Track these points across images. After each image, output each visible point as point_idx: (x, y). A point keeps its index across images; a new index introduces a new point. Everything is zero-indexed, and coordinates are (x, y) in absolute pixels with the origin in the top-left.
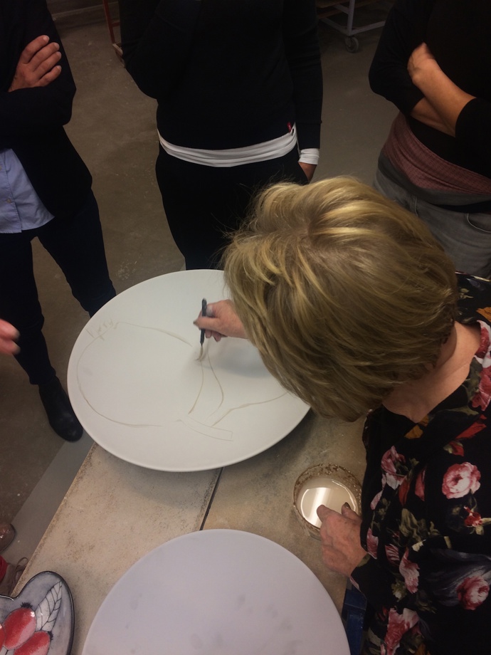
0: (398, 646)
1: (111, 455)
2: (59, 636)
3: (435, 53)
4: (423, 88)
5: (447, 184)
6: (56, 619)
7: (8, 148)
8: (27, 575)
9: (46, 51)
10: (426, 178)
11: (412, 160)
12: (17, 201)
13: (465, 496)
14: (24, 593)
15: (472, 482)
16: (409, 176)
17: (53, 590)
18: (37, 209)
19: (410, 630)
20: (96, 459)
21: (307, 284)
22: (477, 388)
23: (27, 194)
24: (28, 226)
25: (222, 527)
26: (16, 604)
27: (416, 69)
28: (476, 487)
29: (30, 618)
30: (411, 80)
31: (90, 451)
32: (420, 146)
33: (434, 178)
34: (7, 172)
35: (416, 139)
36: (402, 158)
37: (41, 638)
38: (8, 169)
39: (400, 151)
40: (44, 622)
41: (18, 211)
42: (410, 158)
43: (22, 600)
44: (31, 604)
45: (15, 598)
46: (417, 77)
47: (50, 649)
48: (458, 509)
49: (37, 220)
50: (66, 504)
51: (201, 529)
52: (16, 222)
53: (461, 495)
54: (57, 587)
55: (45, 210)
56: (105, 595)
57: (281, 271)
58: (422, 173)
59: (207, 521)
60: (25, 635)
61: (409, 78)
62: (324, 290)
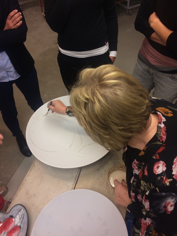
0: (146, 232)
1: (42, 162)
2: (23, 228)
3: (158, 16)
4: (154, 29)
5: (163, 63)
6: (22, 221)
7: (4, 51)
8: (12, 205)
9: (17, 15)
10: (155, 61)
11: (150, 55)
12: (7, 70)
13: (162, 173)
14: (11, 212)
15: (163, 167)
16: (149, 61)
17: (21, 211)
18: (14, 73)
19: (149, 225)
20: (36, 164)
21: (99, 101)
22: (160, 135)
23: (10, 68)
24: (11, 79)
25: (82, 188)
26: (7, 216)
27: (151, 22)
28: (165, 169)
29: (13, 221)
30: (150, 26)
31: (34, 161)
32: (153, 50)
33: (158, 61)
34: (3, 60)
35: (152, 47)
36: (147, 54)
37: (16, 228)
38: (3, 59)
39: (146, 51)
40: (18, 222)
41: (7, 74)
42: (149, 54)
43: (10, 214)
44: (13, 216)
45: (7, 214)
46: (152, 25)
47: (20, 232)
48: (160, 178)
49: (14, 77)
50: (25, 180)
51: (74, 189)
52: (7, 78)
53: (160, 173)
54: (22, 210)
55: (17, 73)
56: (39, 212)
57: (90, 97)
58: (154, 59)
59: (76, 186)
60: (11, 227)
61: (149, 25)
62: (105, 102)
